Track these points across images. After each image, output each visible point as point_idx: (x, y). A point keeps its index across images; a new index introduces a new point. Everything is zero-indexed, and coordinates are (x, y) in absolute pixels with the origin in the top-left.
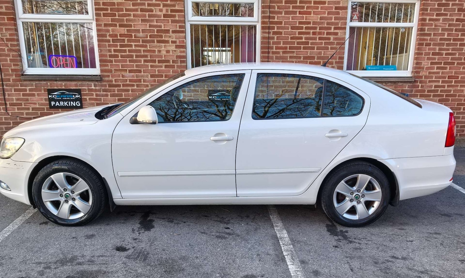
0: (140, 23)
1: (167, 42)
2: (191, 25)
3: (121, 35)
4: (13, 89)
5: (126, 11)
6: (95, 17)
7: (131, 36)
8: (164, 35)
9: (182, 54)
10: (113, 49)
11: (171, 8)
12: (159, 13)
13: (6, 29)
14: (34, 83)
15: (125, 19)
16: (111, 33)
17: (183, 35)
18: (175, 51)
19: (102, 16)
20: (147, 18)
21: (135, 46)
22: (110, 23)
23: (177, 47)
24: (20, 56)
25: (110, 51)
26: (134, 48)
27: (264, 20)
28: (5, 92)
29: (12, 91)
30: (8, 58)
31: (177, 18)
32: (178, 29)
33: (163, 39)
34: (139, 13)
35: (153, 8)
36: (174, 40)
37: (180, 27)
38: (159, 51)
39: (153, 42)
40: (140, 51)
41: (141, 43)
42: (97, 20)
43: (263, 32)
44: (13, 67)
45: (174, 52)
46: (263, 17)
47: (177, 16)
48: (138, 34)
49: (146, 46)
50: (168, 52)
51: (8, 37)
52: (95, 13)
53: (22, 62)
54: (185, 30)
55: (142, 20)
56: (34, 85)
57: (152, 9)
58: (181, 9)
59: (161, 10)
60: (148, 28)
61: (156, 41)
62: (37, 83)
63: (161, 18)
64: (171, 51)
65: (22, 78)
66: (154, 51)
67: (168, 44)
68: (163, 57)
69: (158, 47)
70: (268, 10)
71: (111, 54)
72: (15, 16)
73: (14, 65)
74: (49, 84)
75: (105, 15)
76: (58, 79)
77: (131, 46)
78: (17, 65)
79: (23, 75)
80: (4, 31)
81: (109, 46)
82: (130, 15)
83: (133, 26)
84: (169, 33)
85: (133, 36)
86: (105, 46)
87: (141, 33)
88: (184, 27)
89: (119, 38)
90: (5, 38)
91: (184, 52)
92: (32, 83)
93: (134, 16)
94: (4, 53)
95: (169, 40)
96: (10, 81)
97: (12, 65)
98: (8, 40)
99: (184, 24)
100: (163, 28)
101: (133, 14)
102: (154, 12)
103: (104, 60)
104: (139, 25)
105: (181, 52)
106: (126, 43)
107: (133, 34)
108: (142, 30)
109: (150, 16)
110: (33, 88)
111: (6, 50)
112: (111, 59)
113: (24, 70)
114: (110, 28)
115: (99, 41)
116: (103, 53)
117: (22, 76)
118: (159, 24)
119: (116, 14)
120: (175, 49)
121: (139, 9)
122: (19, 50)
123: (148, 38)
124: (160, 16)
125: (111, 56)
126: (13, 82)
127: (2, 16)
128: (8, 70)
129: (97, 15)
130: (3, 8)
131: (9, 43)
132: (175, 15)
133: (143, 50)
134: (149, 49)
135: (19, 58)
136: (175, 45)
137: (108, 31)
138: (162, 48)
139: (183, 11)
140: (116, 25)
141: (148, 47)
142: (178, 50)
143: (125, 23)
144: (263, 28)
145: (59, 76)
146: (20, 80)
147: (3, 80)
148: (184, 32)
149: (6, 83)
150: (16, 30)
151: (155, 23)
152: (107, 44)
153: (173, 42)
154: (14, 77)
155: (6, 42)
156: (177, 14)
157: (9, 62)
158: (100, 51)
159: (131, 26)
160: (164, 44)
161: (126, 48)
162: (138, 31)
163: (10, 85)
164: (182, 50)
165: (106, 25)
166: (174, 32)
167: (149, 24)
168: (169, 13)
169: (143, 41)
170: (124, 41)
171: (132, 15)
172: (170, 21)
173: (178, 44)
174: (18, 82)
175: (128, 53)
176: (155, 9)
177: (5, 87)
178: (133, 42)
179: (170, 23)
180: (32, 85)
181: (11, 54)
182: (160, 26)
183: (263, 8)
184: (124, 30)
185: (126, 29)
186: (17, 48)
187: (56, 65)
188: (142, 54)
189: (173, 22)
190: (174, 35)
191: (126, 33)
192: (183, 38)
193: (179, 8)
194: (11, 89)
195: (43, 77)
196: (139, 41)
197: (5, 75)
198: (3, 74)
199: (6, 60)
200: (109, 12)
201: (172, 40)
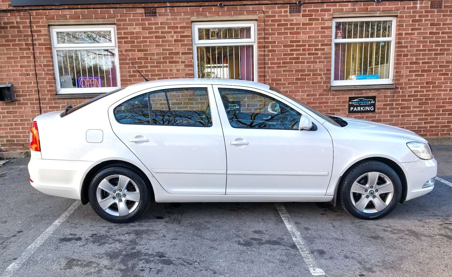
0: (155, 47)
1: (177, 62)
2: (198, 48)
3: (139, 59)
4: (48, 107)
5: (143, 39)
6: (117, 45)
7: (147, 59)
8: (174, 56)
9: (191, 72)
10: (132, 70)
11: (181, 34)
12: (170, 39)
13: (44, 57)
14: (66, 101)
15: (142, 45)
16: (131, 57)
17: (191, 56)
18: (184, 69)
19: (123, 43)
20: (161, 43)
21: (151, 66)
22: (130, 48)
23: (186, 66)
24: (55, 79)
25: (129, 72)
26: (149, 68)
27: (260, 41)
28: (42, 109)
29: (47, 109)
30: (45, 81)
31: (186, 42)
32: (187, 51)
33: (174, 60)
34: (154, 39)
35: (166, 35)
36: (183, 60)
37: (188, 49)
38: (171, 70)
39: (166, 62)
40: (154, 71)
41: (156, 64)
42: (119, 47)
43: (259, 51)
44: (49, 88)
45: (183, 71)
46: (259, 38)
47: (186, 40)
48: (153, 57)
49: (160, 67)
50: (178, 70)
51: (45, 63)
52: (118, 41)
53: (55, 83)
54: (192, 51)
55: (157, 45)
56: (66, 103)
57: (164, 36)
58: (189, 34)
59: (172, 37)
60: (161, 52)
61: (168, 62)
62: (68, 101)
63: (172, 42)
64: (181, 70)
65: (57, 97)
66: (166, 71)
67: (179, 64)
68: (174, 75)
69: (170, 67)
70: (263, 32)
71: (130, 75)
72: (51, 46)
73: (50, 86)
74: (78, 101)
75: (125, 42)
76: (86, 97)
77: (147, 67)
78: (52, 86)
79: (56, 94)
80: (42, 59)
81: (129, 68)
82: (146, 42)
83: (149, 51)
84: (179, 55)
85: (149, 59)
86: (125, 68)
87: (156, 56)
88: (192, 49)
89: (137, 61)
90: (42, 64)
91: (191, 70)
92: (64, 101)
93: (150, 42)
94: (41, 76)
95: (179, 61)
96: (46, 100)
97: (48, 86)
98: (45, 66)
99: (192, 47)
100: (174, 51)
101: (149, 40)
102: (167, 38)
103: (125, 79)
104: (154, 50)
105: (189, 70)
106: (143, 64)
107: (149, 57)
108: (156, 53)
109: (163, 41)
110: (65, 105)
111: (43, 74)
112: (131, 78)
113: (57, 90)
114: (130, 53)
115: (120, 64)
116: (124, 74)
117: (56, 96)
118: (170, 48)
119: (135, 41)
120: (184, 68)
121: (154, 36)
122: (54, 74)
123: (162, 60)
124: (171, 41)
125: (130, 76)
126: (48, 100)
127: (41, 47)
128: (44, 91)
129: (119, 42)
130: (41, 40)
131: (46, 68)
132: (185, 40)
133: (157, 70)
134: (162, 69)
135: (54, 81)
136: (184, 64)
137: (128, 55)
138: (173, 67)
139: (190, 36)
140: (134, 51)
141: (162, 67)
142: (187, 69)
143: (143, 48)
144: (259, 47)
145: (87, 95)
146: (54, 99)
147: (40, 99)
148: (192, 53)
149: (42, 101)
150: (52, 57)
151: (167, 47)
152: (127, 66)
153: (182, 62)
154: (49, 96)
155: (43, 68)
156: (185, 39)
157: (45, 84)
158: (121, 72)
159: (147, 50)
160: (175, 64)
161: (143, 69)
162: (153, 54)
163: (46, 104)
164: (190, 68)
165: (126, 51)
166: (183, 54)
167: (162, 48)
168: (179, 38)
169: (157, 63)
170: (141, 63)
171: (148, 42)
172: (180, 44)
173: (187, 64)
174: (52, 100)
175: (144, 73)
176: (167, 35)
177: (41, 105)
178: (149, 64)
179: (180, 47)
180: (64, 103)
181: (47, 77)
182: (172, 50)
183: (259, 31)
184: (141, 54)
185: (143, 53)
186: (53, 72)
187: (84, 85)
188: (157, 73)
189: (182, 45)
190: (183, 56)
191: (143, 56)
192: (190, 59)
193: (187, 34)
194: (47, 107)
195: (74, 96)
196: (154, 63)
197: (42, 95)
198: (40, 95)
199: (43, 83)
200: (129, 40)
201: (182, 60)
